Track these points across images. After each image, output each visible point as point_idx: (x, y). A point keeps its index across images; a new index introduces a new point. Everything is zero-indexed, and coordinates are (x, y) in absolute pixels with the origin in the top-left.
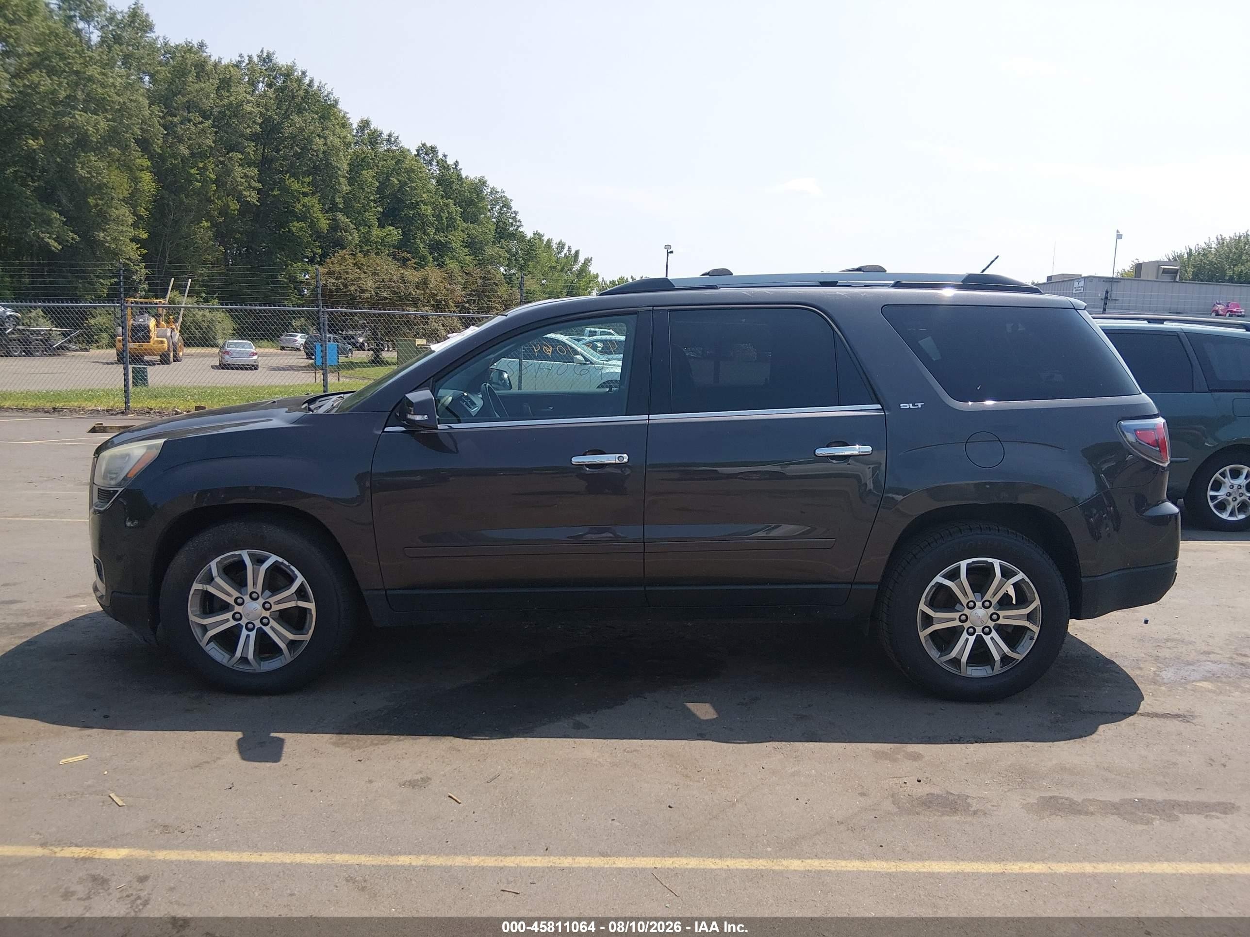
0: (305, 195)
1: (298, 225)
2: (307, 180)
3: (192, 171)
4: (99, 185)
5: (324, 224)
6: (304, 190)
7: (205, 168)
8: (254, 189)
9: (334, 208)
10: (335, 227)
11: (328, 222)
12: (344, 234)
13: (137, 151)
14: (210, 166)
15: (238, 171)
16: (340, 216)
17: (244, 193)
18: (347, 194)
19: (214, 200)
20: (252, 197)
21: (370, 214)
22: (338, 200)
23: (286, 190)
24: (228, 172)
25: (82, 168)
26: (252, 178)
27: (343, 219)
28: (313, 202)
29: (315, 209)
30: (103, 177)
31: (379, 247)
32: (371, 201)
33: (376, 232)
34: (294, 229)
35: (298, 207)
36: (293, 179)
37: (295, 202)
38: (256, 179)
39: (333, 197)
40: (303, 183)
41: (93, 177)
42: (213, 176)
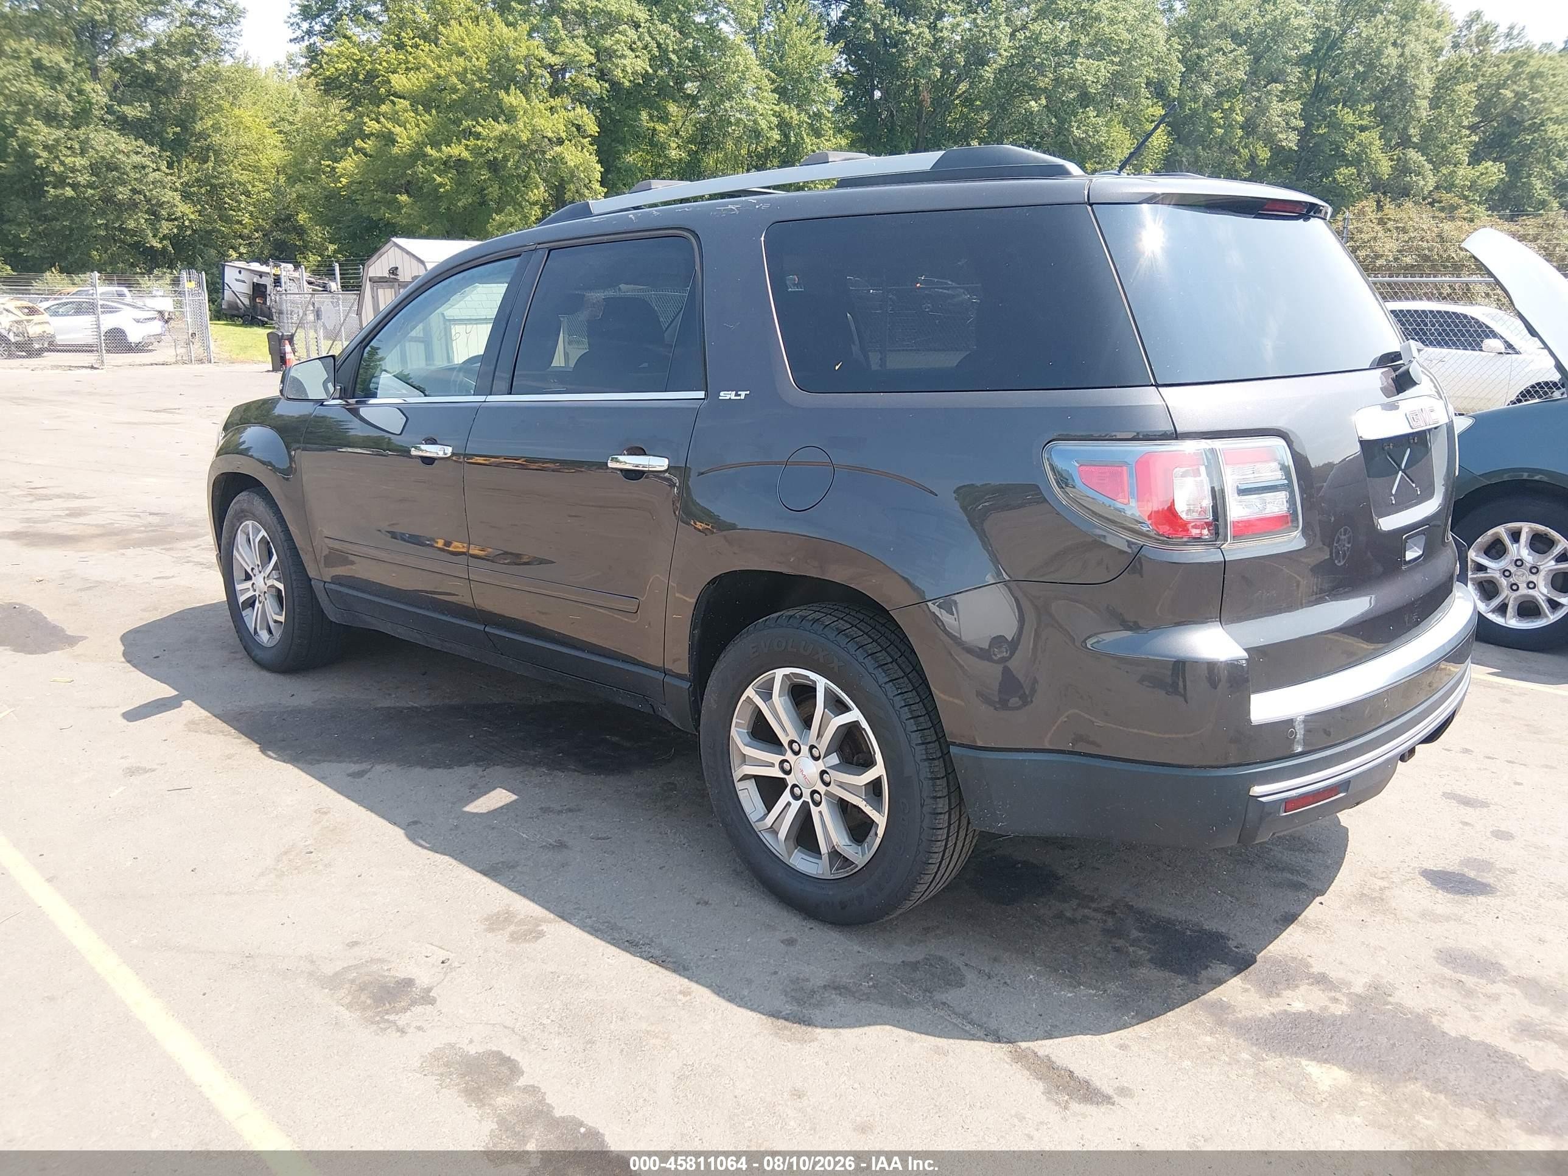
0: (1363, 129)
1: (1346, 171)
2: (1367, 108)
3: (1215, 115)
4: (1098, 146)
5: (1385, 168)
6: (1364, 123)
7: (1232, 109)
8: (1294, 129)
9: (1405, 142)
10: (1402, 168)
11: (1390, 163)
12: (1414, 179)
13: (1147, 98)
14: (1238, 106)
15: (1276, 107)
16: (1413, 154)
17: (1280, 136)
18: (1429, 121)
19: (1238, 150)
20: (1290, 140)
21: (1459, 146)
22: (1412, 131)
23: (1335, 125)
24: (1262, 110)
25: (1078, 128)
26: (1293, 114)
27: (1415, 158)
28: (1373, 138)
29: (1373, 148)
30: (1101, 136)
31: (1466, 193)
32: (1464, 127)
33: (1464, 173)
34: (1340, 178)
35: (1351, 148)
36: (1346, 110)
37: (1347, 141)
38: (1297, 116)
39: (1405, 129)
40: (1361, 113)
41: (1090, 137)
42: (1240, 119)
